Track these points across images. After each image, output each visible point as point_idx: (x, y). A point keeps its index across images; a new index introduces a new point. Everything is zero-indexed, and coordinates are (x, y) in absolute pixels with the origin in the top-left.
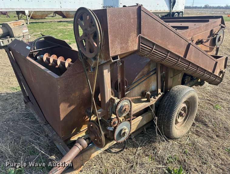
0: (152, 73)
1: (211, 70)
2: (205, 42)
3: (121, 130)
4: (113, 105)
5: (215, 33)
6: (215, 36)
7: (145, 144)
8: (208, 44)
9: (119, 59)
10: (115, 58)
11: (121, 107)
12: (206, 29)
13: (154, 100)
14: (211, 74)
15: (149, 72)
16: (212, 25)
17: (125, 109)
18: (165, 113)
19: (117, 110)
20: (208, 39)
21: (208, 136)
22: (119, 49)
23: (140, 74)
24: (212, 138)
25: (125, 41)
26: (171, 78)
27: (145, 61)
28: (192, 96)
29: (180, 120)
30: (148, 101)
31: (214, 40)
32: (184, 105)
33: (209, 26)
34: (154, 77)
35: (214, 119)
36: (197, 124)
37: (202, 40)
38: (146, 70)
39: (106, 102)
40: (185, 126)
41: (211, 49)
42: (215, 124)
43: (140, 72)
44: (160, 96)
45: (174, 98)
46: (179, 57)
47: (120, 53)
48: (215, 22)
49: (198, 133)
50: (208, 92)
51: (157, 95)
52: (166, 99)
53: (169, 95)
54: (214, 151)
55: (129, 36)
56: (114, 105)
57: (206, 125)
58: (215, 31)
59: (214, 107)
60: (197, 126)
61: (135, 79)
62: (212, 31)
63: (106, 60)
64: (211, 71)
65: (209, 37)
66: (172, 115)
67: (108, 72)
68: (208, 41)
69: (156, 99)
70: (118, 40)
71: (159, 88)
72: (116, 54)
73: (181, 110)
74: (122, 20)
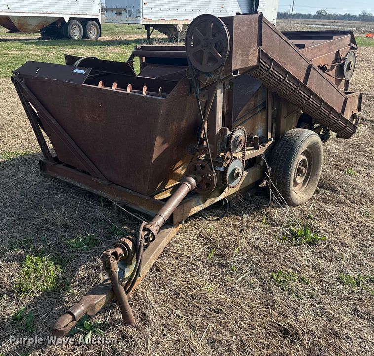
0: (258, 110)
1: (339, 109)
2: (329, 70)
3: (234, 170)
4: (223, 138)
5: (343, 56)
6: (342, 62)
7: (253, 211)
8: (333, 73)
9: (239, 74)
10: (235, 72)
11: (236, 138)
12: (329, 51)
13: (263, 147)
14: (340, 115)
15: (255, 107)
16: (337, 45)
17: (241, 140)
18: (280, 164)
19: (232, 140)
20: (333, 64)
21: (339, 202)
22: (239, 62)
23: (245, 108)
24: (345, 203)
25: (246, 53)
26: (285, 117)
27: (250, 92)
28: (314, 143)
29: (300, 180)
30: (256, 148)
31: (341, 67)
32: (304, 157)
33: (333, 46)
34: (261, 116)
35: (346, 184)
36: (322, 190)
37: (324, 65)
38: (252, 103)
39: (216, 133)
40: (305, 191)
41: (338, 82)
42: (348, 189)
43: (244, 105)
44: (270, 143)
45: (291, 142)
46: (299, 82)
47: (240, 67)
48: (341, 40)
49: (324, 201)
50: (335, 156)
51: (267, 141)
52: (280, 145)
53: (285, 140)
54: (348, 215)
55: (250, 48)
56: (226, 137)
57: (336, 191)
58: (343, 54)
59: (346, 173)
60: (323, 194)
61: (239, 115)
62: (337, 53)
63: (226, 75)
64: (339, 111)
65: (334, 62)
66: (290, 165)
67: (221, 93)
68: (332, 67)
69: (266, 147)
70: (240, 51)
71: (269, 130)
72: (237, 68)
73: (300, 164)
74: (245, 28)
